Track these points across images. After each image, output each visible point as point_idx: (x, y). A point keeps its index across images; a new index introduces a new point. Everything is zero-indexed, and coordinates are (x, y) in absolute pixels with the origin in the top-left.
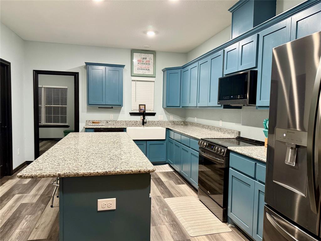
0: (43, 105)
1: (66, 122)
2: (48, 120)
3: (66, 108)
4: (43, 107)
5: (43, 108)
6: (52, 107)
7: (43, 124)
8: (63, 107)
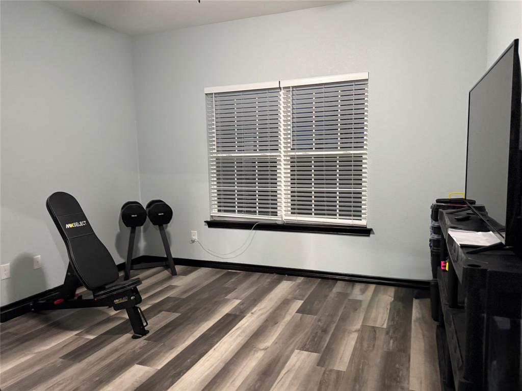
0: (283, 154)
1: (358, 215)
2: (299, 205)
3: (359, 159)
4: (283, 158)
5: (283, 163)
6: (310, 157)
7: (284, 218)
8: (349, 156)
